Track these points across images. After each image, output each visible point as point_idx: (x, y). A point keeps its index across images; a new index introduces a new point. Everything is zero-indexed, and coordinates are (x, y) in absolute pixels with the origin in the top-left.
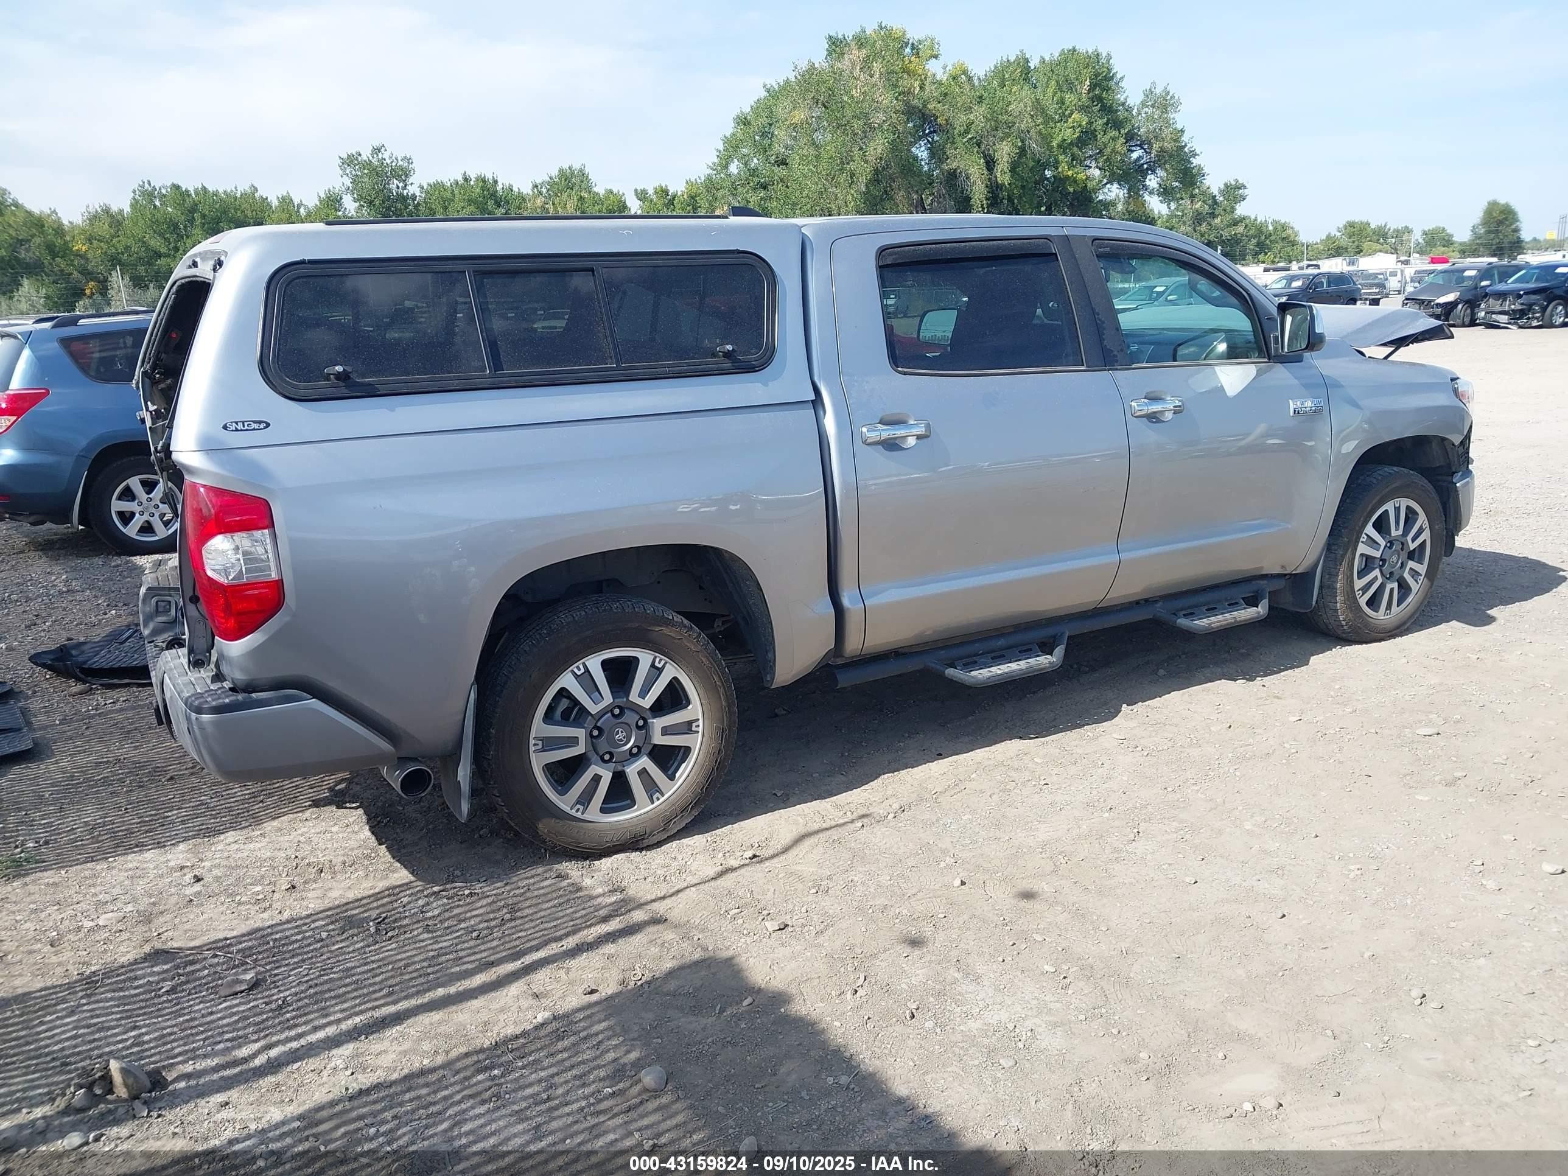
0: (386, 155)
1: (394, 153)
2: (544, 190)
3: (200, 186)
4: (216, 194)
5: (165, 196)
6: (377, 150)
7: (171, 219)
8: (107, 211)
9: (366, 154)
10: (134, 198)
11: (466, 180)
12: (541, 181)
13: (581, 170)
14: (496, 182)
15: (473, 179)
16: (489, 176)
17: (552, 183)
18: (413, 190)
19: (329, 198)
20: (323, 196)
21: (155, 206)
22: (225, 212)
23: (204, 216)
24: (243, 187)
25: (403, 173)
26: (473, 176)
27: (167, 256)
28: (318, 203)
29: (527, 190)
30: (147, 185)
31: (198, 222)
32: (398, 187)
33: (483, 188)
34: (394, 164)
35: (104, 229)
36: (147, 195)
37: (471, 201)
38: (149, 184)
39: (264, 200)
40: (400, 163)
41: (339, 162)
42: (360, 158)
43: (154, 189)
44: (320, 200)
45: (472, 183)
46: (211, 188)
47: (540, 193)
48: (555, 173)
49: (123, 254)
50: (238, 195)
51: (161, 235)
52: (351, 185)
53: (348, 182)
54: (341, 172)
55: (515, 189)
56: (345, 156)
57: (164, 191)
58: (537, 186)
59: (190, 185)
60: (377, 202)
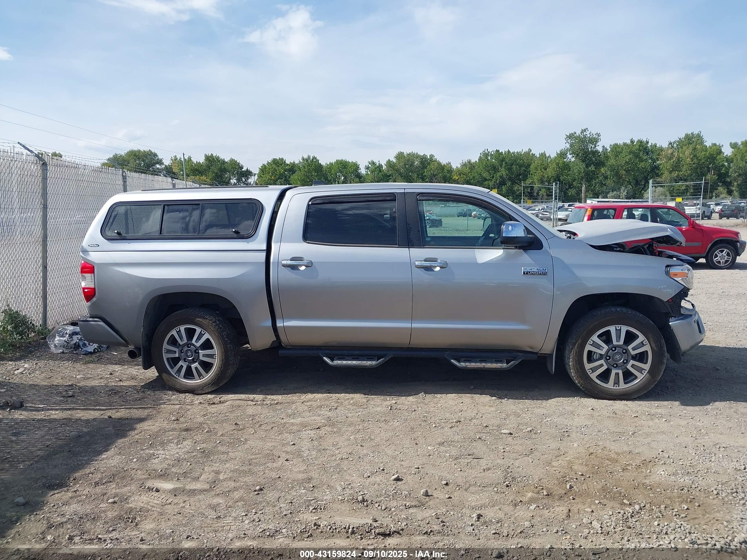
0: (588, 133)
1: (592, 131)
2: (675, 145)
3: (507, 150)
4: (514, 153)
5: (493, 155)
6: (583, 131)
7: (493, 165)
8: (469, 162)
9: (578, 132)
10: (480, 157)
11: (632, 142)
12: (674, 141)
13: (698, 134)
14: (648, 142)
15: (636, 142)
16: (645, 140)
17: (680, 141)
18: (600, 149)
19: (561, 153)
20: (559, 152)
21: (488, 159)
22: (515, 161)
23: (506, 163)
24: (526, 150)
25: (594, 141)
26: (636, 140)
27: (489, 180)
28: (556, 156)
29: (665, 145)
30: (486, 151)
31: (504, 166)
32: (592, 147)
33: (640, 146)
34: (591, 137)
35: (467, 170)
36: (486, 155)
37: (631, 152)
38: (487, 150)
39: (533, 155)
40: (594, 136)
41: (565, 137)
42: (575, 135)
43: (489, 152)
44: (557, 154)
45: (635, 143)
46: (512, 151)
47: (673, 147)
48: (682, 136)
49: (472, 180)
50: (523, 153)
51: (488, 171)
52: (569, 147)
53: (568, 146)
54: (566, 142)
55: (658, 146)
56: (568, 134)
57: (492, 153)
58: (671, 144)
59: (502, 150)
60: (580, 155)
